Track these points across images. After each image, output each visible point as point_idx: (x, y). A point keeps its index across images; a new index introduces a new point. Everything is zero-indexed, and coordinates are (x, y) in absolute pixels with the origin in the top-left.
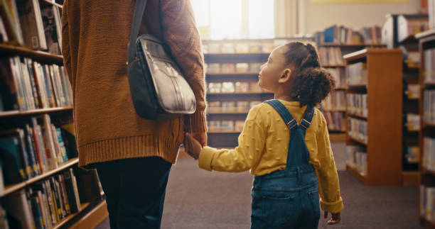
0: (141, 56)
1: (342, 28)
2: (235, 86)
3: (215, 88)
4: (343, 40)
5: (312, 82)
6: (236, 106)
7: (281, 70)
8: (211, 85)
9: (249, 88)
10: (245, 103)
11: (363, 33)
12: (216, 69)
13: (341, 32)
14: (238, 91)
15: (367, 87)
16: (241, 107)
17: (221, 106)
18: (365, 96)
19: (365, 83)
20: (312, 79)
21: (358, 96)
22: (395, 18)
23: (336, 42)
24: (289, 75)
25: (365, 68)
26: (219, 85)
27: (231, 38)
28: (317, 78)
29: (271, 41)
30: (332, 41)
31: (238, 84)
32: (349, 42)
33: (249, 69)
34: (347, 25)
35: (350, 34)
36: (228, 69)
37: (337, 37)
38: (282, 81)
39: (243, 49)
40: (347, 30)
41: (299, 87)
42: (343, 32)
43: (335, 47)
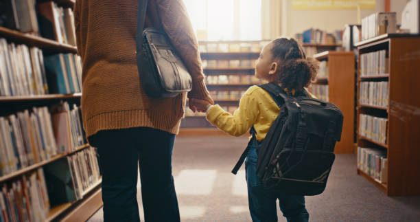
0: (147, 47)
1: (318, 30)
2: (228, 79)
3: (212, 80)
4: (318, 41)
5: (294, 72)
6: (229, 94)
7: (270, 63)
8: (209, 77)
9: (240, 80)
10: (237, 93)
11: (335, 35)
12: (214, 65)
13: (316, 34)
14: (231, 83)
15: (329, 80)
16: (233, 95)
17: (217, 94)
18: (327, 87)
19: (327, 77)
20: (294, 69)
21: (323, 87)
22: (351, 27)
23: (312, 42)
24: (276, 68)
25: (327, 65)
26: (216, 78)
27: (225, 39)
28: (297, 67)
29: (258, 42)
30: (309, 42)
31: (231, 77)
32: (324, 43)
33: (240, 65)
34: (321, 28)
35: (324, 35)
36: (223, 65)
37: (313, 38)
38: (271, 72)
39: (236, 49)
40: (321, 33)
41: (283, 75)
42: (319, 34)
43: (311, 46)
